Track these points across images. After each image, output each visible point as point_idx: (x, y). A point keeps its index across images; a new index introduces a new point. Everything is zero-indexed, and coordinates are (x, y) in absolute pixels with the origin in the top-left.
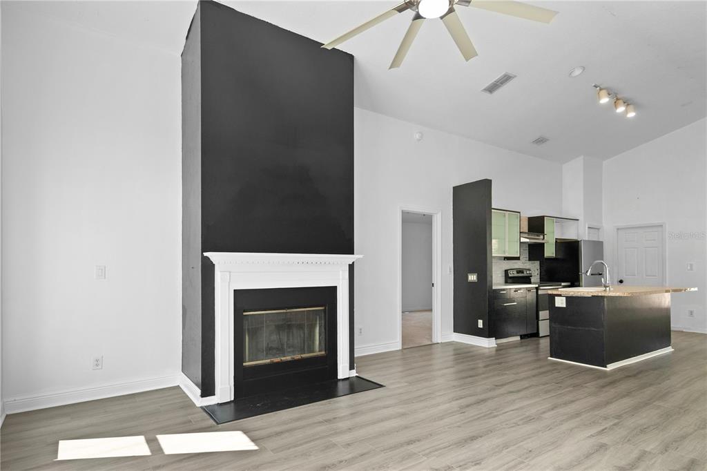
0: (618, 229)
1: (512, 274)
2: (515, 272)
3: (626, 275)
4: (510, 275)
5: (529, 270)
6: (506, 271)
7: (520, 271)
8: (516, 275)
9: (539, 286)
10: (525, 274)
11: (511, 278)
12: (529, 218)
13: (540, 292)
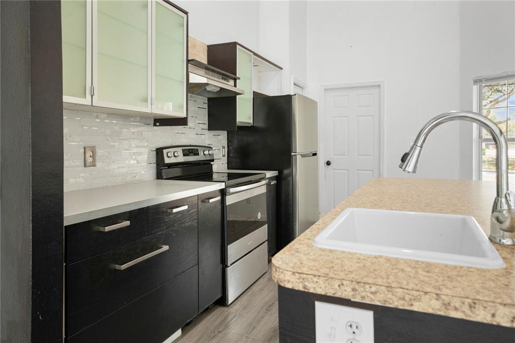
0: (325, 90)
1: (175, 157)
2: (179, 152)
3: (334, 155)
4: (167, 161)
5: (210, 148)
6: (159, 152)
7: (190, 151)
8: (181, 159)
9: (227, 187)
10: (200, 157)
11: (170, 166)
12: (209, 47)
13: (230, 200)
